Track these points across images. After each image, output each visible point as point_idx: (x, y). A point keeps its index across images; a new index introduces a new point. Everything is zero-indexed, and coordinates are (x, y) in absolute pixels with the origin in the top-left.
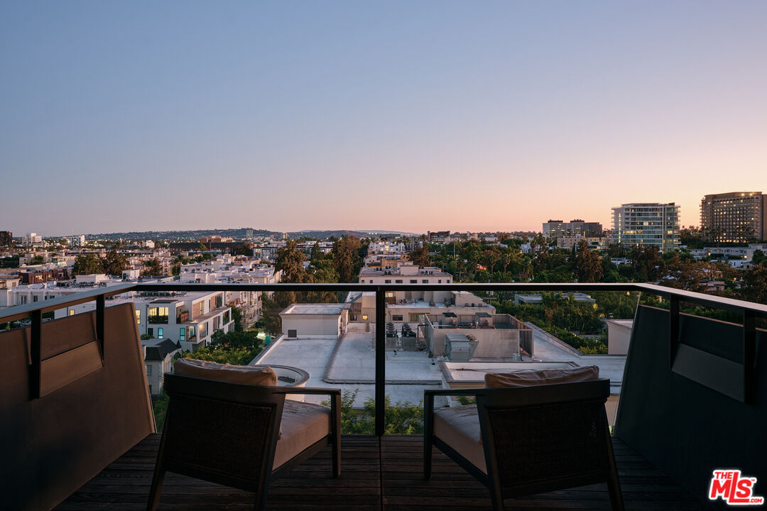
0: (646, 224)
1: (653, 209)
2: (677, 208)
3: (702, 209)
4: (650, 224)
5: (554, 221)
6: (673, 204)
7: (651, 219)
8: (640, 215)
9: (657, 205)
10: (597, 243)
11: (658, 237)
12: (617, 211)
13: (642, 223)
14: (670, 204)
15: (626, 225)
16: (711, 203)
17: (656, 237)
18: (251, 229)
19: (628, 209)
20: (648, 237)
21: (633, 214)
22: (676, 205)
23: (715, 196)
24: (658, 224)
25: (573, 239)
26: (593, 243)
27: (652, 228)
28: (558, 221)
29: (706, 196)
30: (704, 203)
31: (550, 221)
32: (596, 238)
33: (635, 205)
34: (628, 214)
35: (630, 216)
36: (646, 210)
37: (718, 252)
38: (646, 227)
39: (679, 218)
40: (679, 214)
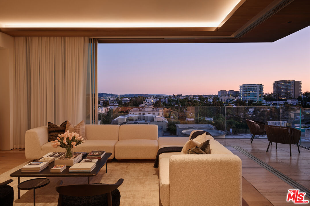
0: (251, 92)
1: (254, 86)
2: (263, 86)
3: (274, 86)
4: (253, 92)
5: (222, 91)
6: (261, 84)
7: (253, 90)
8: (249, 88)
9: (255, 84)
10: (234, 99)
11: (256, 97)
12: (241, 87)
13: (250, 92)
14: (260, 84)
15: (244, 92)
16: (277, 84)
17: (255, 97)
18: (106, 93)
19: (245, 86)
20: (252, 97)
21: (246, 88)
22: (262, 85)
23: (278, 81)
24: (256, 92)
25: (225, 97)
26: (232, 99)
27: (253, 93)
28: (224, 91)
29: (275, 81)
30: (274, 84)
31: (221, 91)
32: (234, 97)
33: (247, 85)
34: (244, 88)
35: (245, 89)
36: (251, 86)
37: (275, 103)
38: (251, 93)
39: (263, 90)
40: (263, 88)
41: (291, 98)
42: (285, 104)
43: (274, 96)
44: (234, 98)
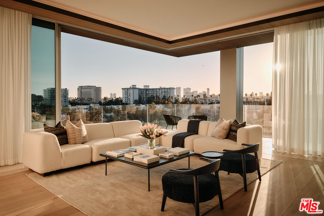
6: (67, 89)
8: (54, 92)
12: (45, 91)
14: (65, 89)
15: (49, 96)
16: (81, 89)
19: (49, 90)
23: (82, 87)
26: (35, 104)
29: (79, 86)
30: (78, 89)
35: (50, 93)
37: (80, 107)
40: (69, 93)
41: (93, 103)
42: (89, 108)
43: (79, 100)
44: (37, 102)
